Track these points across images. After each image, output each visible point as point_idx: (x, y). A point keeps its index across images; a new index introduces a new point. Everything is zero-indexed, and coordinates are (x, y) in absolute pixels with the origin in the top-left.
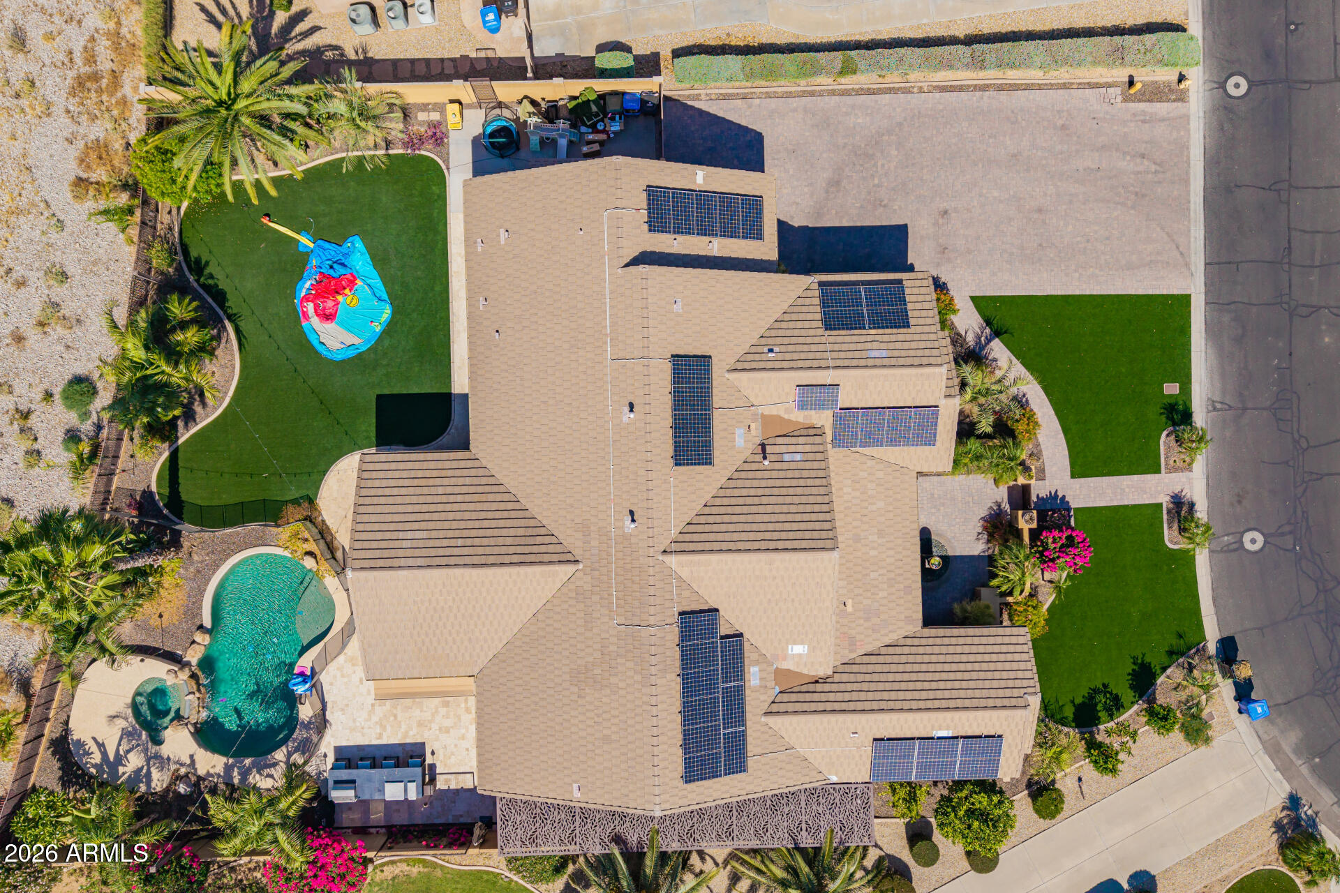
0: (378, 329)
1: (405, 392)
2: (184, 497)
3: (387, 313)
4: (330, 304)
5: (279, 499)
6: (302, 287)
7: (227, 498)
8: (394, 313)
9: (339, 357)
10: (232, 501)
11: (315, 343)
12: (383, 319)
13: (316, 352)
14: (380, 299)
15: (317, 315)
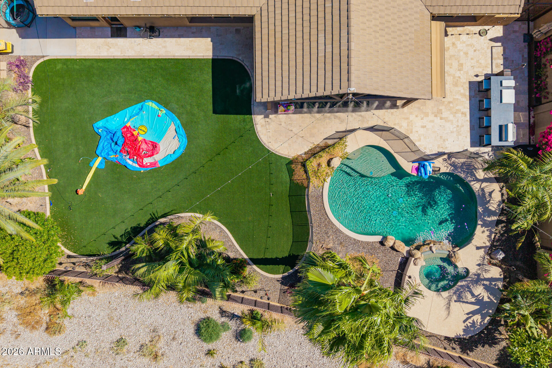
0: (163, 111)
1: (211, 93)
2: (286, 254)
3: (151, 104)
4: (144, 146)
5: (288, 185)
6: (132, 166)
7: (288, 223)
8: (152, 99)
9: (185, 140)
10: (290, 220)
11: (174, 157)
12: (156, 107)
13: (181, 157)
14: (141, 109)
15: (153, 155)
